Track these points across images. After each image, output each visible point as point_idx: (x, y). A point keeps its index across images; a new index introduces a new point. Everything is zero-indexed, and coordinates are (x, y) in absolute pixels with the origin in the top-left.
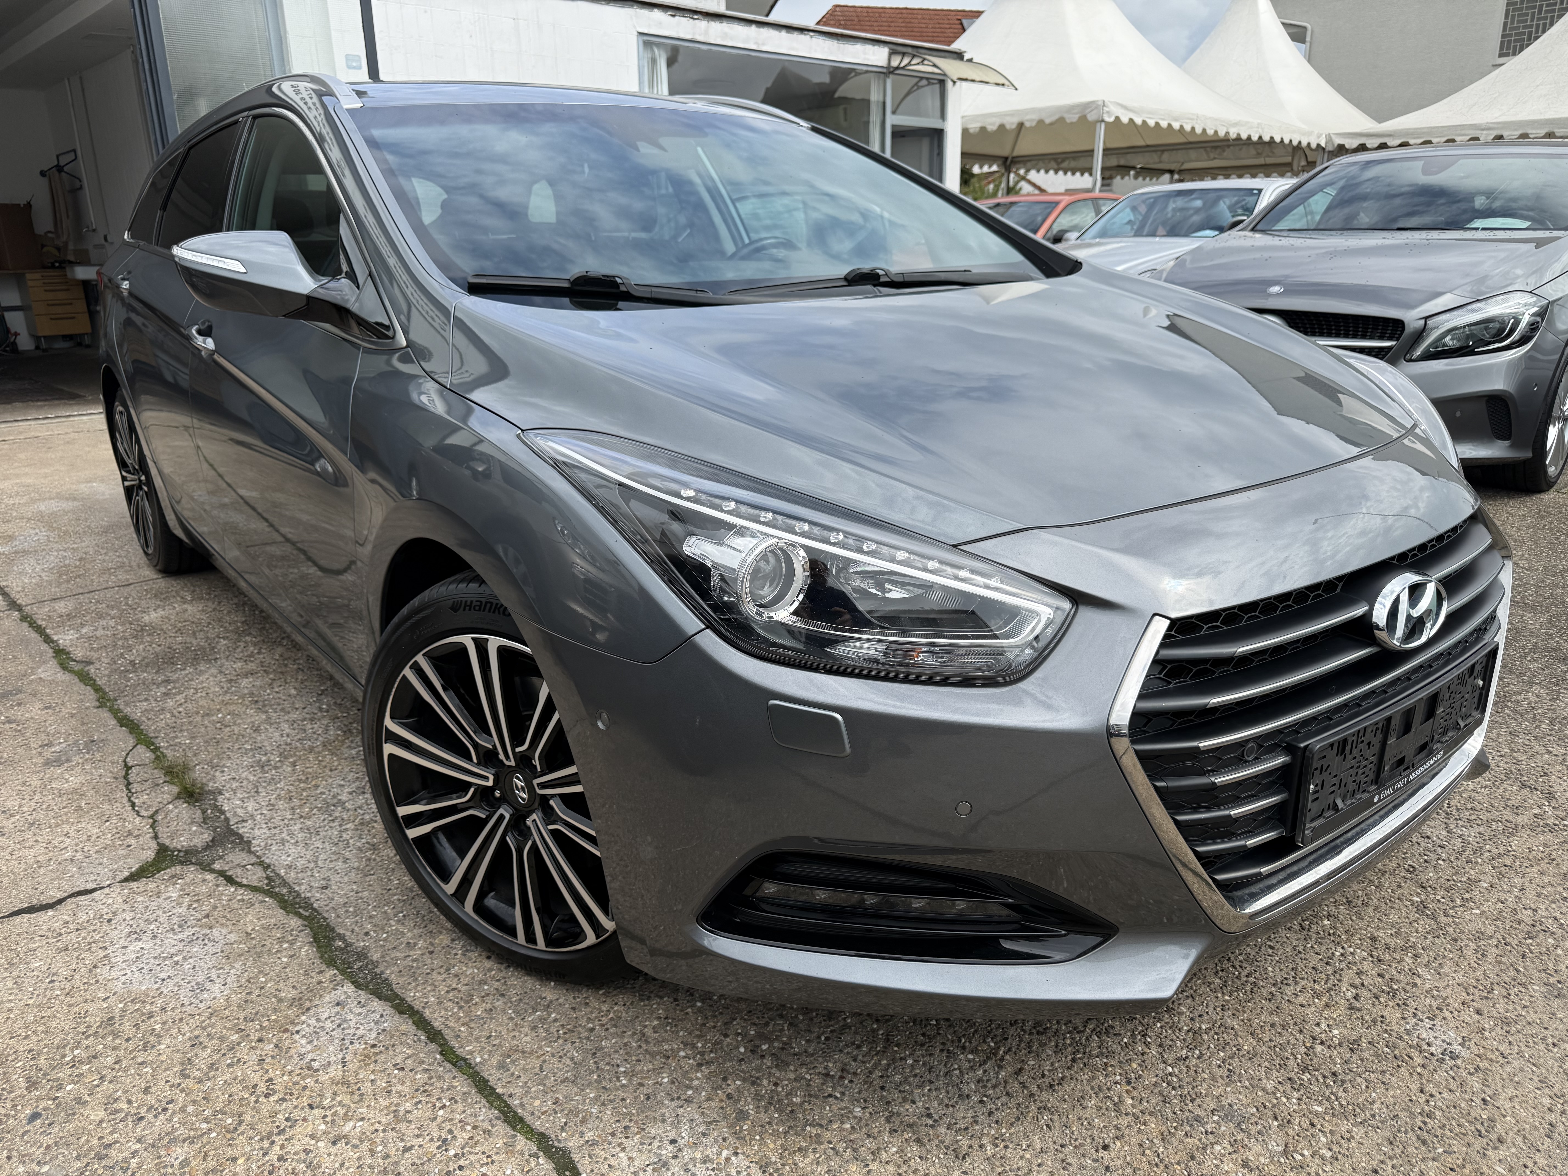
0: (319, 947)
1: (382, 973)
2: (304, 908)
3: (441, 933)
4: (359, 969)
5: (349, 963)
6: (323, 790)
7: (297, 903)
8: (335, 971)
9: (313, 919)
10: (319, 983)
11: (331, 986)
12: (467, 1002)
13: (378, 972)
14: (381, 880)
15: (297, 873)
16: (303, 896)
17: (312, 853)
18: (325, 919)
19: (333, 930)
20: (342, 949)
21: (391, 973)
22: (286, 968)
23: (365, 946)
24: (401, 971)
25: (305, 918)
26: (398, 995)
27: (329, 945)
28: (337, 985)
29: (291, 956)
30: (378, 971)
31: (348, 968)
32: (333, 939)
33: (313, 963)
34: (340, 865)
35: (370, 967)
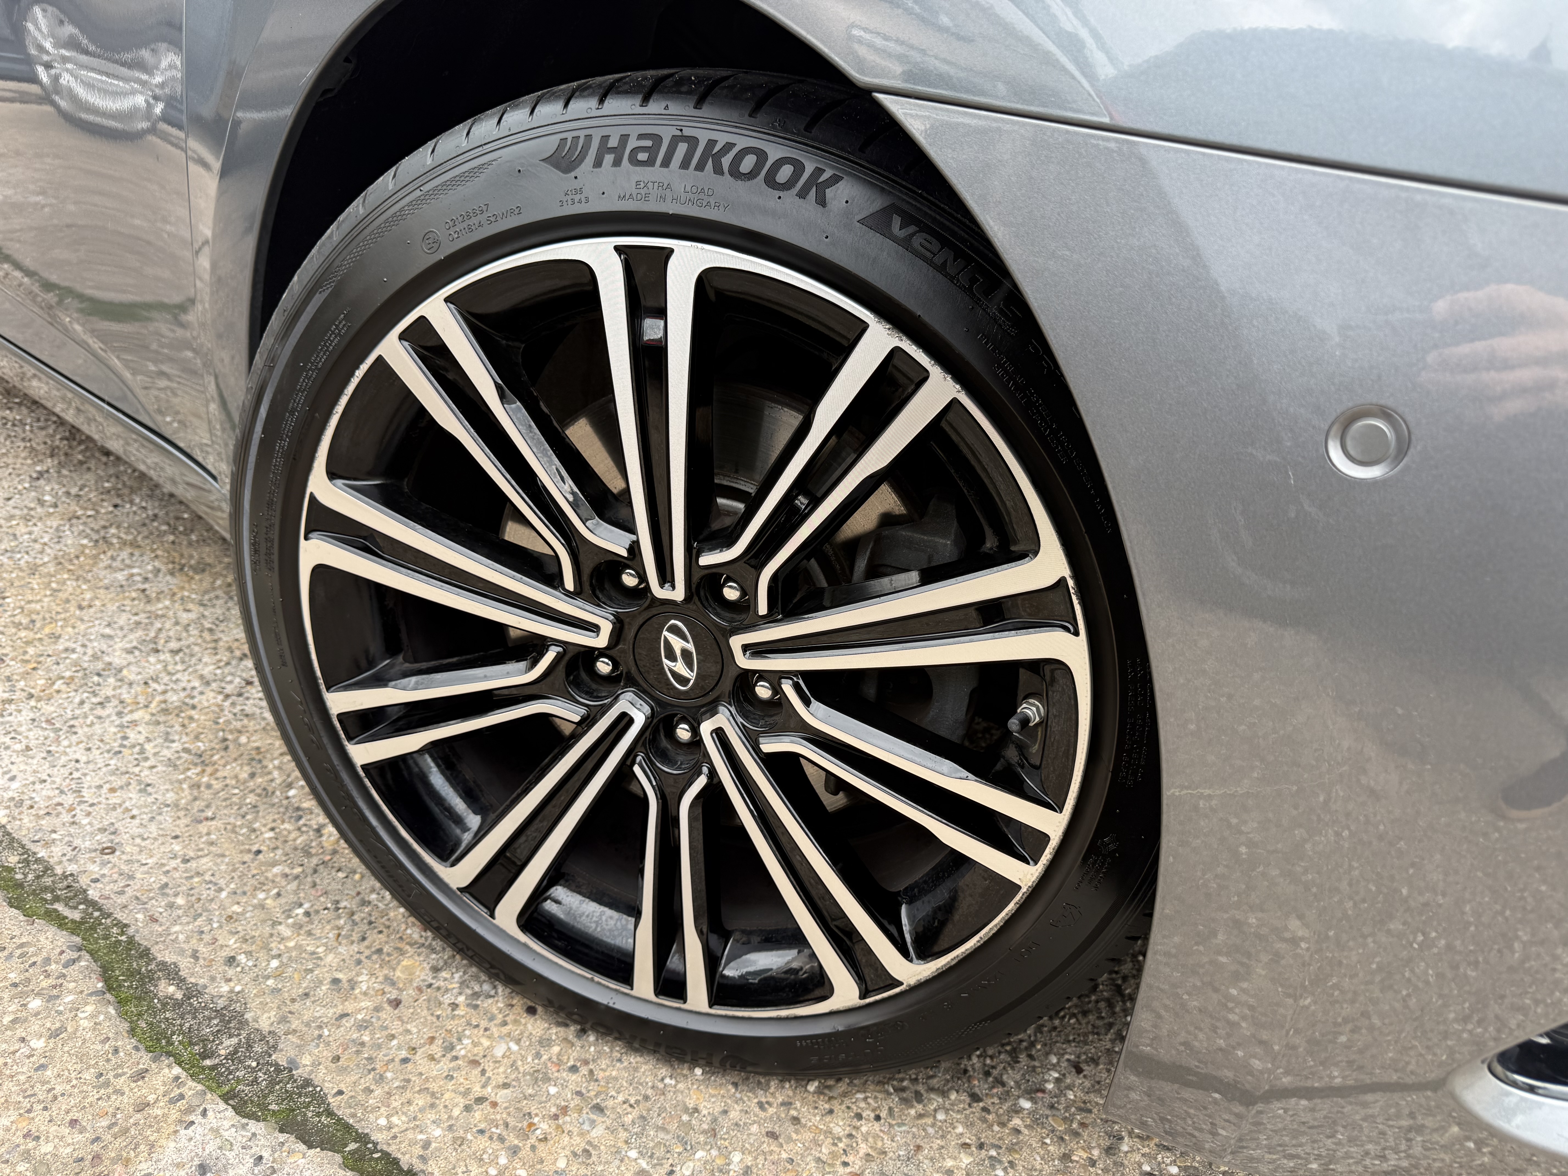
0: (121, 1002)
1: (293, 1065)
2: (67, 901)
3: (401, 952)
4: (232, 1055)
5: (204, 1040)
6: (72, 645)
7: (46, 889)
8: (177, 1070)
9: (93, 928)
10: (142, 1107)
11: (174, 1115)
12: (524, 1135)
13: (283, 1063)
14: (234, 831)
15: (38, 816)
16: (59, 870)
17: (65, 772)
18: (123, 927)
19: (145, 954)
20: (178, 1004)
21: (316, 1064)
22: (43, 1067)
23: (233, 997)
24: (337, 1059)
25: (74, 928)
26: (348, 1127)
27: (144, 996)
28: (190, 1110)
29: (55, 1034)
30: (279, 1058)
31: (204, 1056)
32: (151, 978)
33: (116, 1051)
34: (133, 796)
35: (258, 1048)
